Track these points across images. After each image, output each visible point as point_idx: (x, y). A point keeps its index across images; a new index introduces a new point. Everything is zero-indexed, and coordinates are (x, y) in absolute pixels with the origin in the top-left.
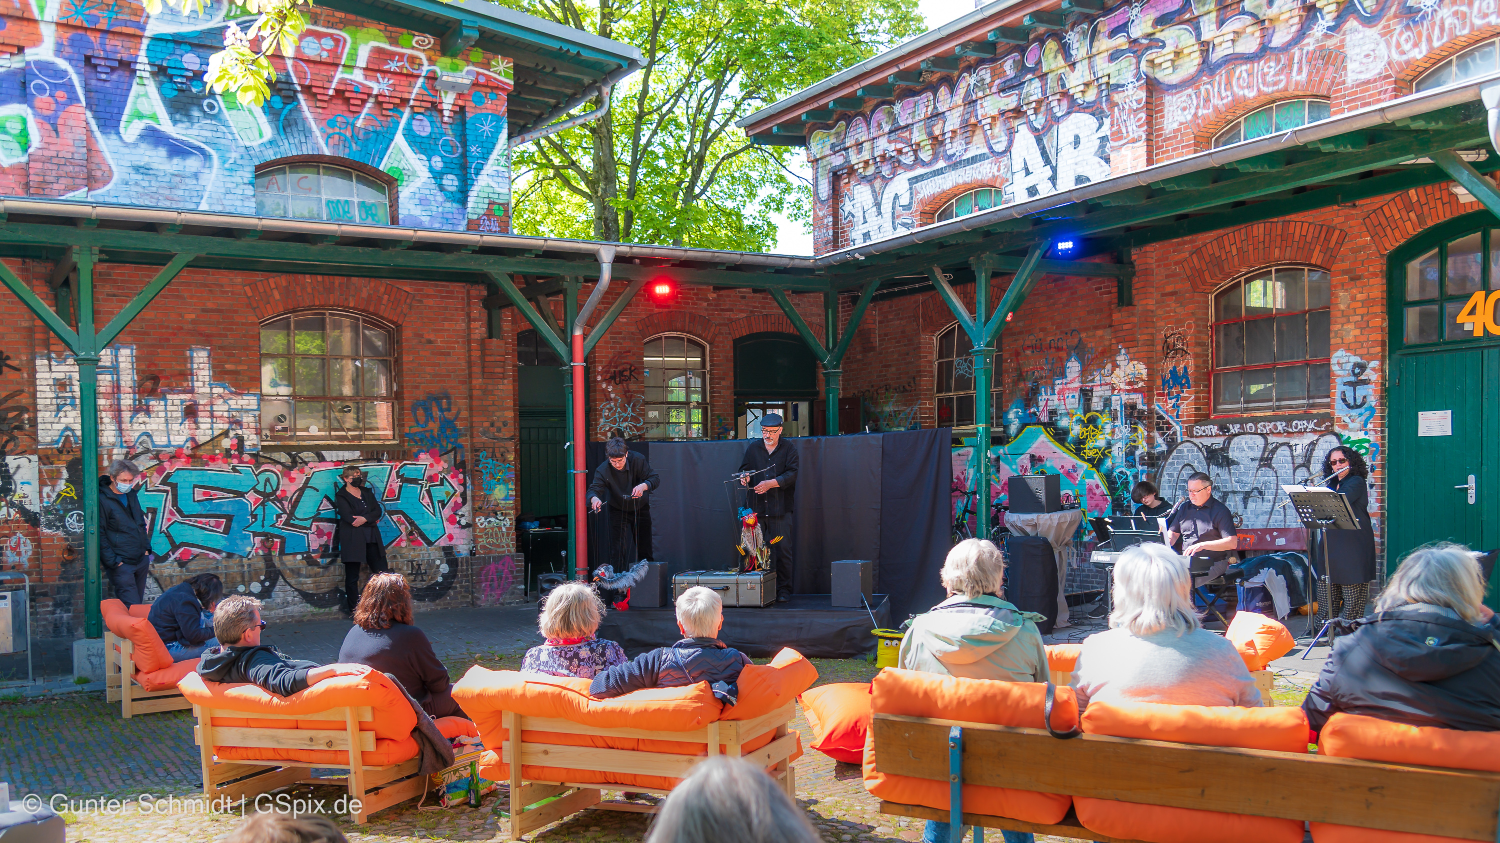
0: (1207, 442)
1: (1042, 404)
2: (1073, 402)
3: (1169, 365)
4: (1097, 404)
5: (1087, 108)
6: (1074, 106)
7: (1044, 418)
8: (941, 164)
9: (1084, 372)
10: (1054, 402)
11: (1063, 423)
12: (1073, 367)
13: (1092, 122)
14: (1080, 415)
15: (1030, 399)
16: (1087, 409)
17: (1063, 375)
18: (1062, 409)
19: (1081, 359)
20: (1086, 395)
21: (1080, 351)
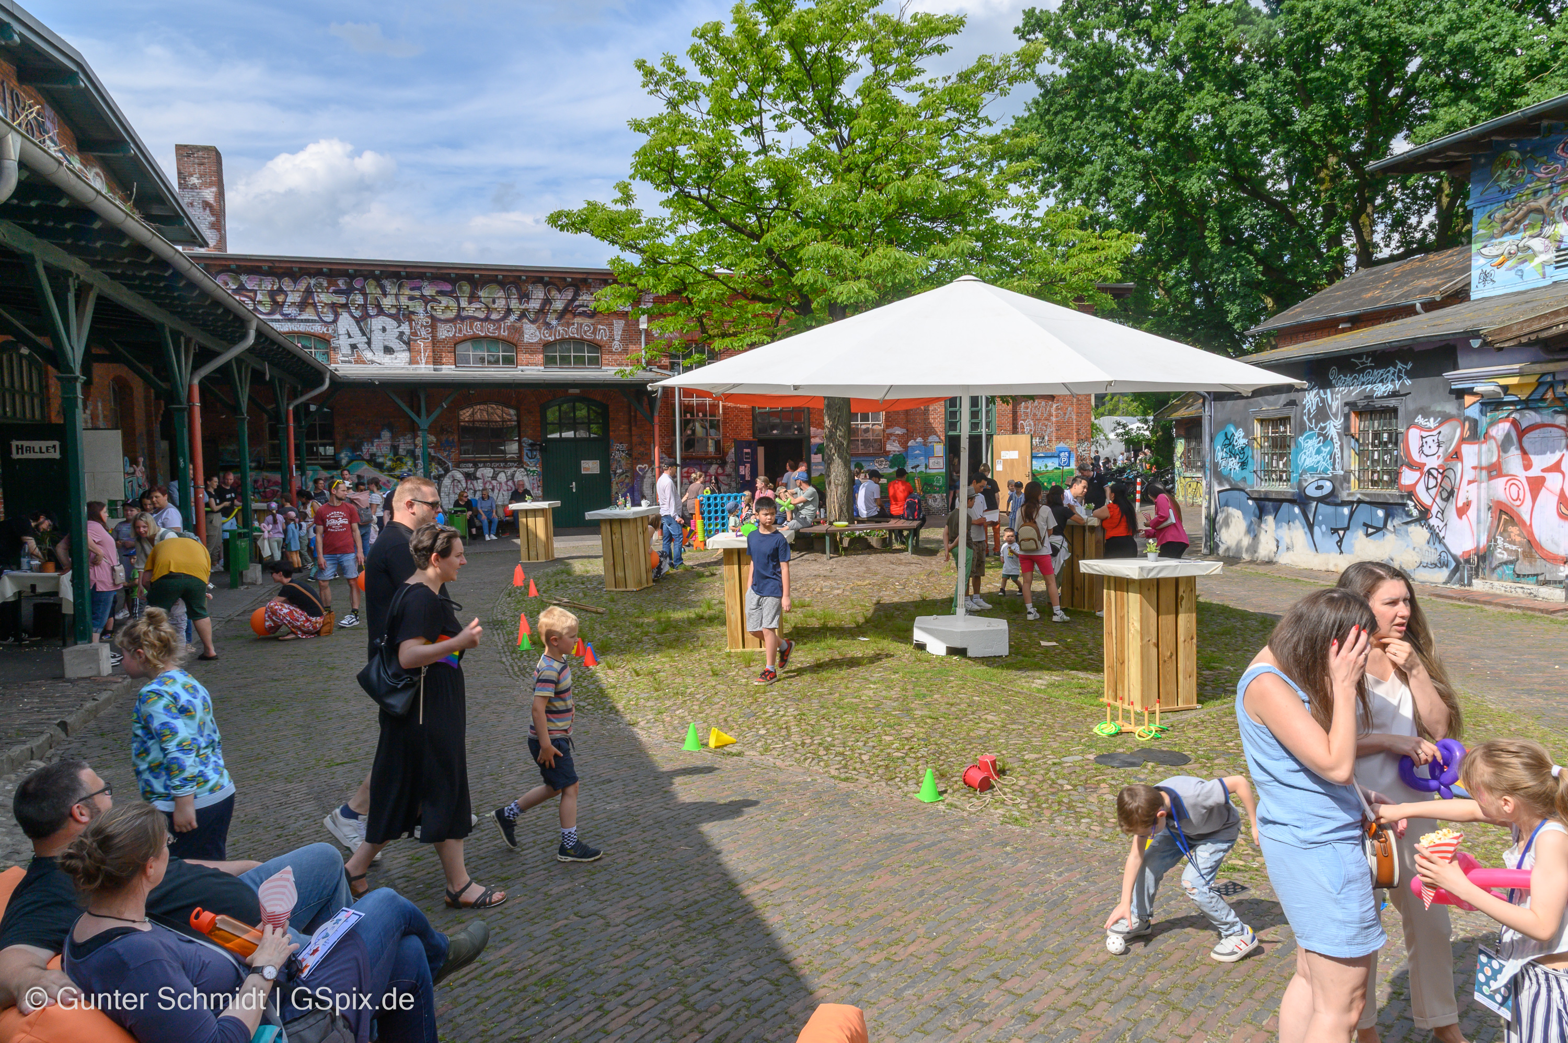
0: (466, 470)
1: (365, 451)
2: (386, 450)
3: (444, 438)
4: (401, 452)
5: (390, 316)
6: (381, 311)
7: (367, 457)
8: (278, 316)
9: (393, 437)
10: (374, 449)
11: (381, 460)
12: (386, 435)
13: (395, 324)
14: (391, 456)
15: (356, 447)
16: (396, 454)
17: (379, 437)
18: (379, 453)
19: (391, 430)
20: (395, 449)
21: (391, 428)
